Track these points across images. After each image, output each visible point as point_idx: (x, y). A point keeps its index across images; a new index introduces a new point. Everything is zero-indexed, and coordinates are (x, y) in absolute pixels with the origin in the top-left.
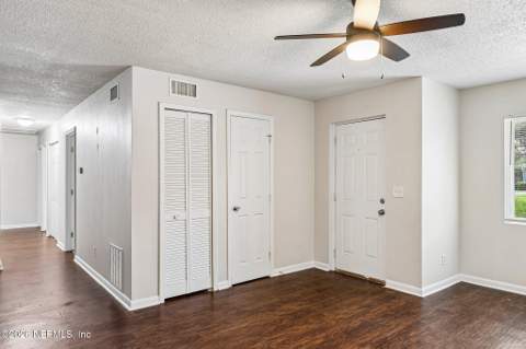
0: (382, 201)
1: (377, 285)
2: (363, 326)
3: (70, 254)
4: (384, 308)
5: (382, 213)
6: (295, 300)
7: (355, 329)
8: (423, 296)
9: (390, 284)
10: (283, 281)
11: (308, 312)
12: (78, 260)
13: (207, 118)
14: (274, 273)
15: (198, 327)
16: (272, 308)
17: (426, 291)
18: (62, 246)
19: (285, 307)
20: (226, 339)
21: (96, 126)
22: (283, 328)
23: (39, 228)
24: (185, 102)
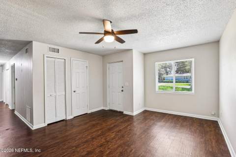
0: (123, 87)
1: (121, 113)
2: (114, 126)
3: (13, 110)
4: (122, 120)
5: (122, 91)
6: (94, 120)
7: (112, 128)
8: (134, 115)
9: (125, 113)
10: (92, 114)
11: (98, 123)
12: (16, 113)
13: (63, 60)
14: (89, 112)
15: (58, 133)
16: (86, 124)
17: (135, 113)
18: (10, 108)
19: (90, 123)
20: (67, 136)
21: (21, 63)
22: (88, 130)
23: (3, 101)
24: (55, 54)
